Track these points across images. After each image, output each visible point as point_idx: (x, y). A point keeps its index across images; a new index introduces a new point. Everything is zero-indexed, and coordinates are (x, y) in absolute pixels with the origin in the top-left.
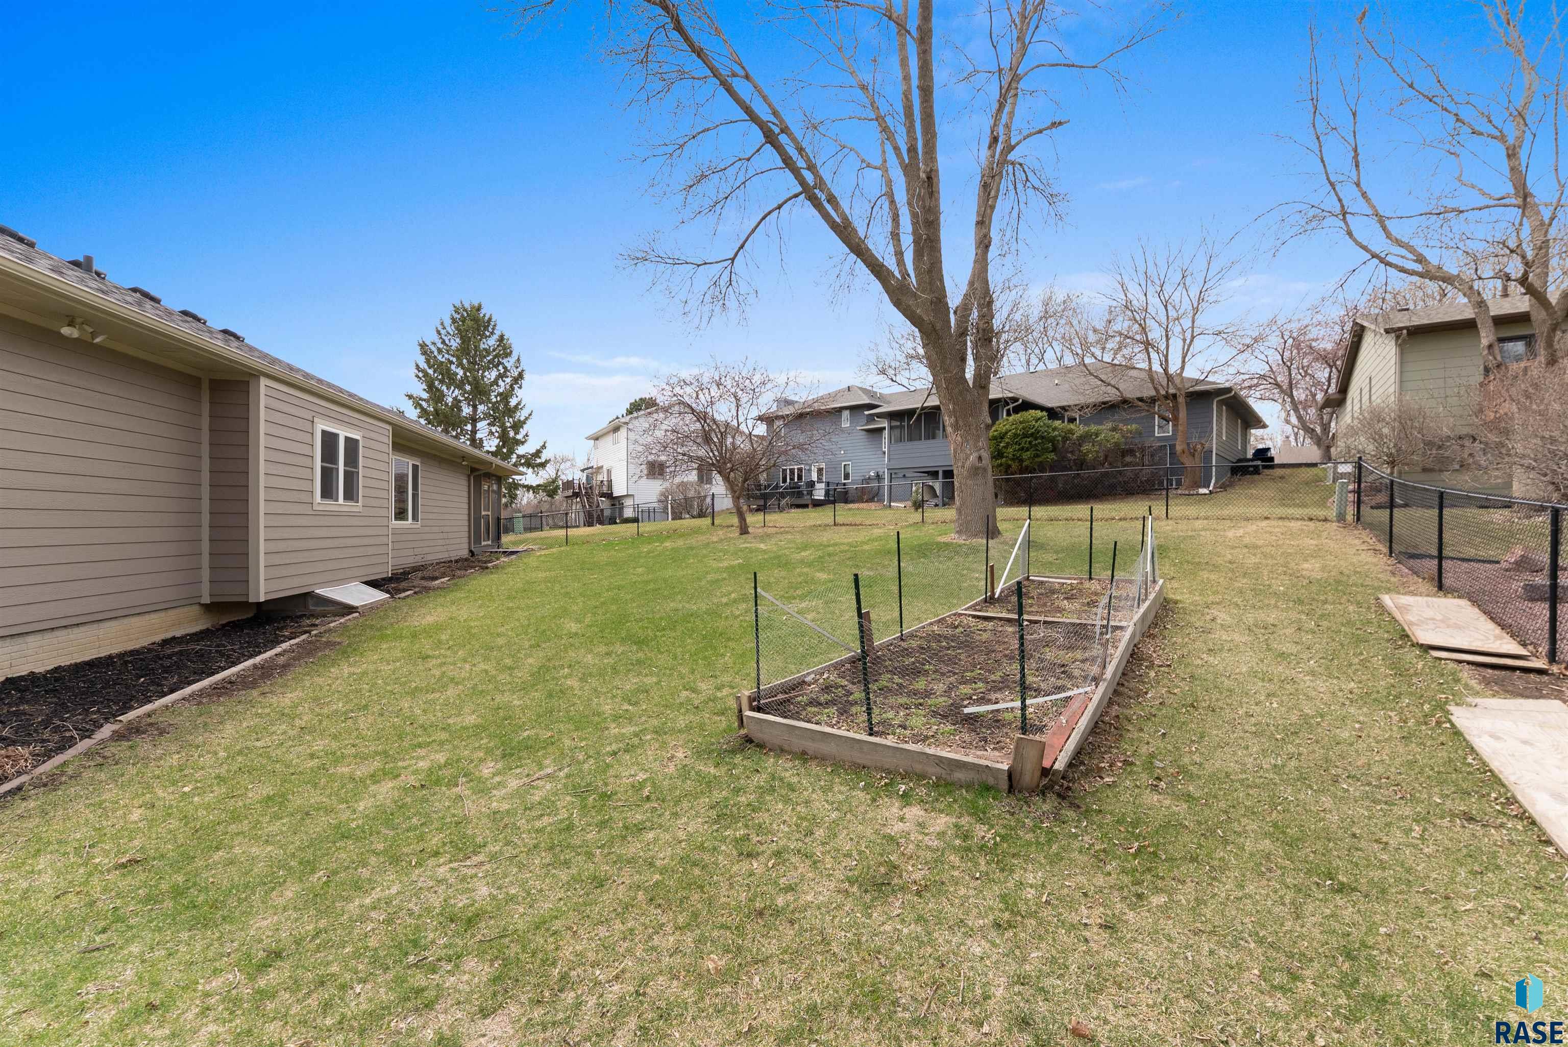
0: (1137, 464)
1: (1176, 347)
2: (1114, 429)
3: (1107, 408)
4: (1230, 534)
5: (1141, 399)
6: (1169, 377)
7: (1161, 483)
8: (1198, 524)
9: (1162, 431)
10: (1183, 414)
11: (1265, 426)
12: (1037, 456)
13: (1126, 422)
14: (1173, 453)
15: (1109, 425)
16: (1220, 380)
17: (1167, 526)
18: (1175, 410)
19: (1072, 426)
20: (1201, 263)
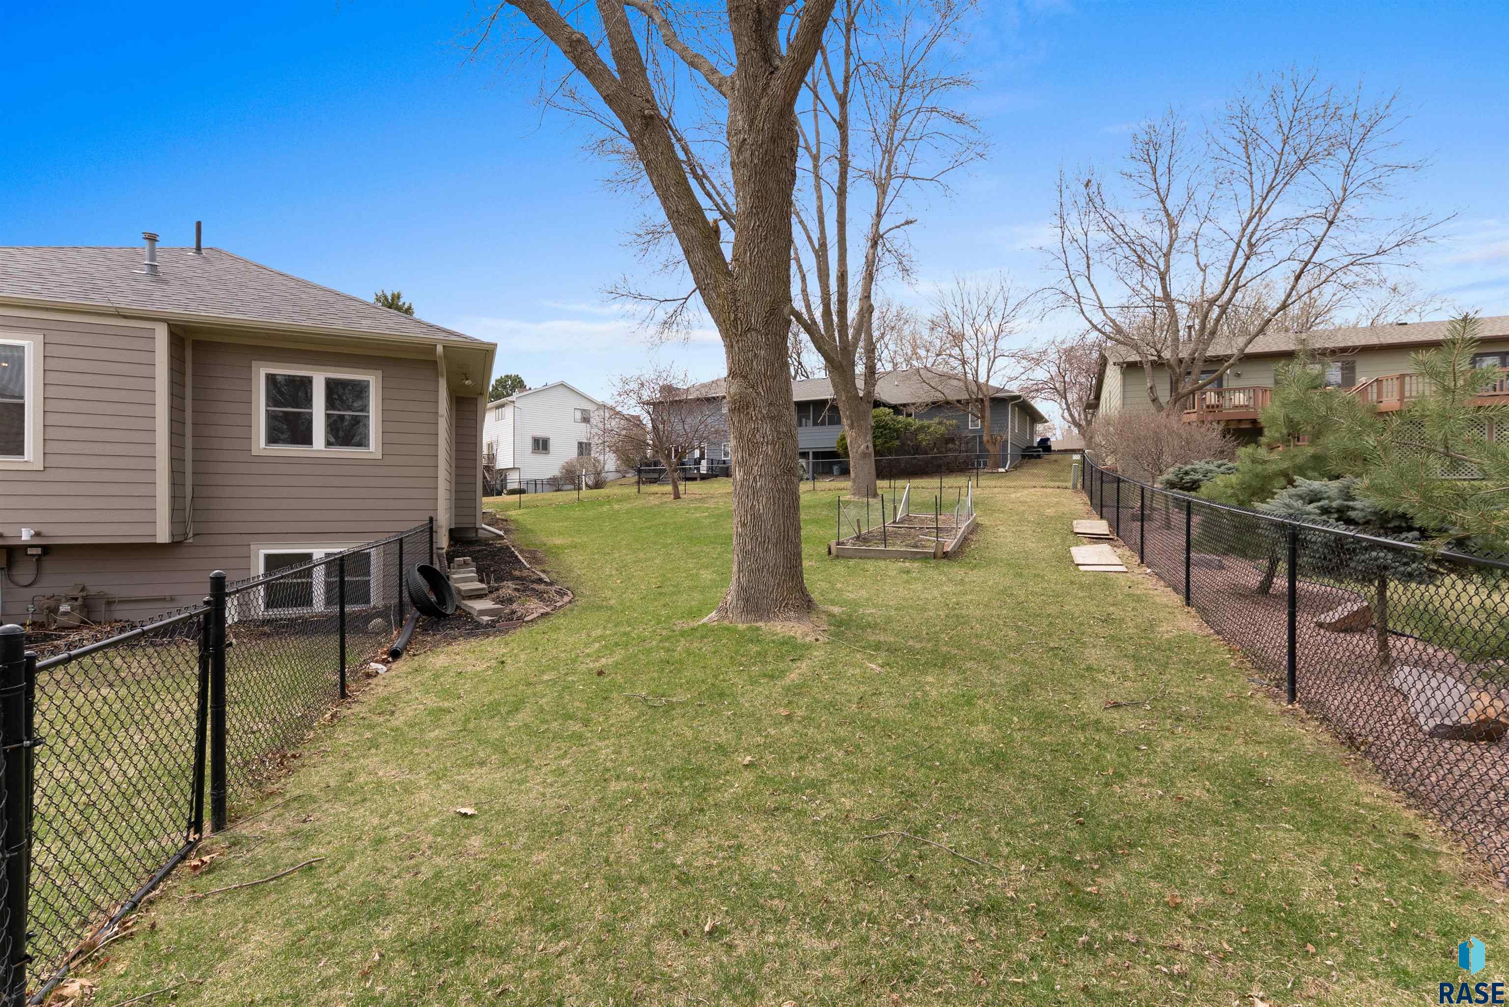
0: (955, 451)
1: (984, 362)
2: (940, 423)
3: (937, 407)
4: (1013, 496)
5: (959, 401)
6: (979, 386)
7: (973, 464)
8: (996, 490)
9: (973, 425)
10: (988, 413)
11: (1046, 421)
12: (886, 442)
13: (948, 418)
14: (981, 442)
15: (936, 420)
16: (1014, 388)
17: (978, 491)
18: (982, 410)
19: (910, 420)
20: (1000, 304)
